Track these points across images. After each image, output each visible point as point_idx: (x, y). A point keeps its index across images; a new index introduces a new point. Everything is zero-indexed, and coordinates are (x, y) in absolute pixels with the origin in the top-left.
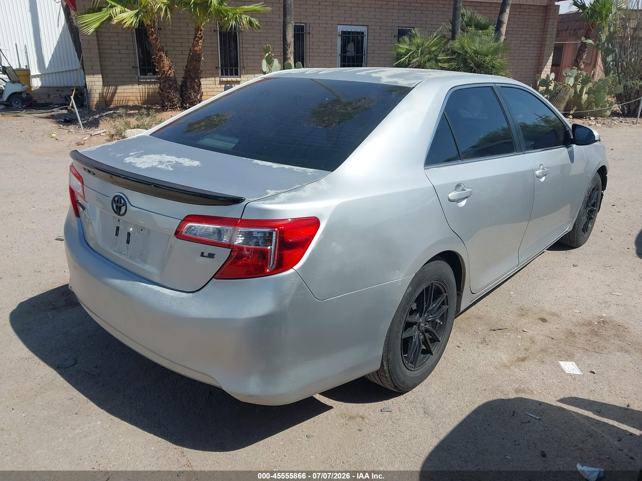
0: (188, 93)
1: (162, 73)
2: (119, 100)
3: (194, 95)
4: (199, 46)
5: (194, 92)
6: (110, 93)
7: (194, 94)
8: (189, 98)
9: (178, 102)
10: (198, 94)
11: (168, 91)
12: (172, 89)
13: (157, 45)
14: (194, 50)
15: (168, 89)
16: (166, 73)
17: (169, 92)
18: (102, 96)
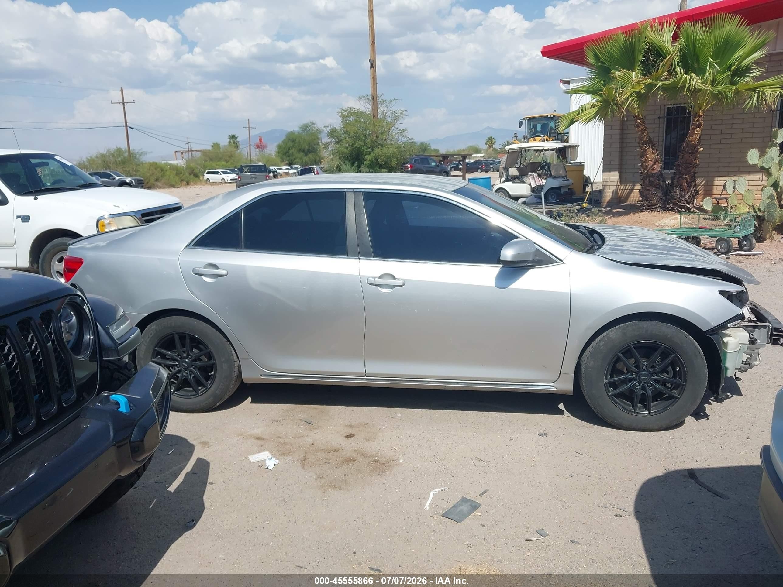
0: (673, 191)
1: (644, 169)
2: (635, 197)
3: (680, 194)
4: (695, 135)
5: (681, 190)
6: (627, 190)
7: (680, 192)
8: (673, 197)
9: (658, 202)
10: (688, 193)
11: (648, 188)
12: (653, 187)
13: (643, 137)
14: (688, 140)
15: (648, 187)
16: (648, 168)
17: (648, 190)
18: (615, 193)
